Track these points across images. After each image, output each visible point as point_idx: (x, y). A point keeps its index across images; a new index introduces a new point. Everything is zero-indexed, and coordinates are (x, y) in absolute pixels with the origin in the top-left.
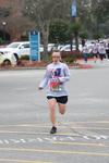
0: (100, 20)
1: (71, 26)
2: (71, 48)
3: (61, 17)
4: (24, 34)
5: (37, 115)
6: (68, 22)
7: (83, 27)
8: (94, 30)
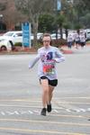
0: (81, 14)
1: (56, 18)
2: (57, 37)
3: (48, 11)
4: (18, 25)
5: (28, 92)
6: (54, 15)
7: (66, 19)
8: (75, 22)
